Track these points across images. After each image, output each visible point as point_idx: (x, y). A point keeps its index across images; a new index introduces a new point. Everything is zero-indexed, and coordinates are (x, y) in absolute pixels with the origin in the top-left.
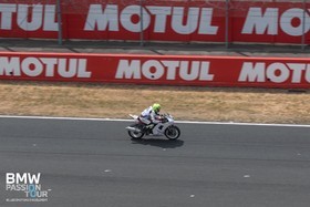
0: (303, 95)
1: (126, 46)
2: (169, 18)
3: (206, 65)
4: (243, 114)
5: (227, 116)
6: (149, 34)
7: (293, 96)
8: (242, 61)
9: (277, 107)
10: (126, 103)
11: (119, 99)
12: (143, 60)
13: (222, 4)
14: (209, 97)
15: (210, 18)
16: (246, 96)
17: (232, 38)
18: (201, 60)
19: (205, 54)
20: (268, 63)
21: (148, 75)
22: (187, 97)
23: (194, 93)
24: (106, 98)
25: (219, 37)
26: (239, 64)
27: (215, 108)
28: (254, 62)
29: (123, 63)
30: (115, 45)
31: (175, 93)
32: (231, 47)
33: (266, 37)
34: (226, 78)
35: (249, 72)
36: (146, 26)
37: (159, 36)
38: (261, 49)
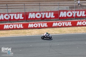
0: (41, 29)
1: (5, 22)
2: (14, 16)
3: (22, 25)
4: (30, 34)
5: (26, 34)
6: (10, 20)
7: (39, 29)
8: (29, 24)
9: (36, 32)
10: (6, 33)
11: (5, 33)
12: (9, 25)
13: (24, 13)
14: (23, 31)
15: (22, 16)
16: (30, 30)
17: (26, 19)
18: (21, 24)
19: (21, 23)
20: (34, 24)
21: (10, 28)
22: (18, 31)
23: (20, 30)
24: (2, 33)
25: (24, 19)
26: (28, 24)
27: (24, 33)
28: (31, 24)
29: (5, 26)
30: (3, 22)
31: (16, 31)
32: (26, 21)
33: (33, 19)
34: (26, 27)
35: (30, 26)
36: (9, 18)
37: (12, 20)
38: (32, 21)
